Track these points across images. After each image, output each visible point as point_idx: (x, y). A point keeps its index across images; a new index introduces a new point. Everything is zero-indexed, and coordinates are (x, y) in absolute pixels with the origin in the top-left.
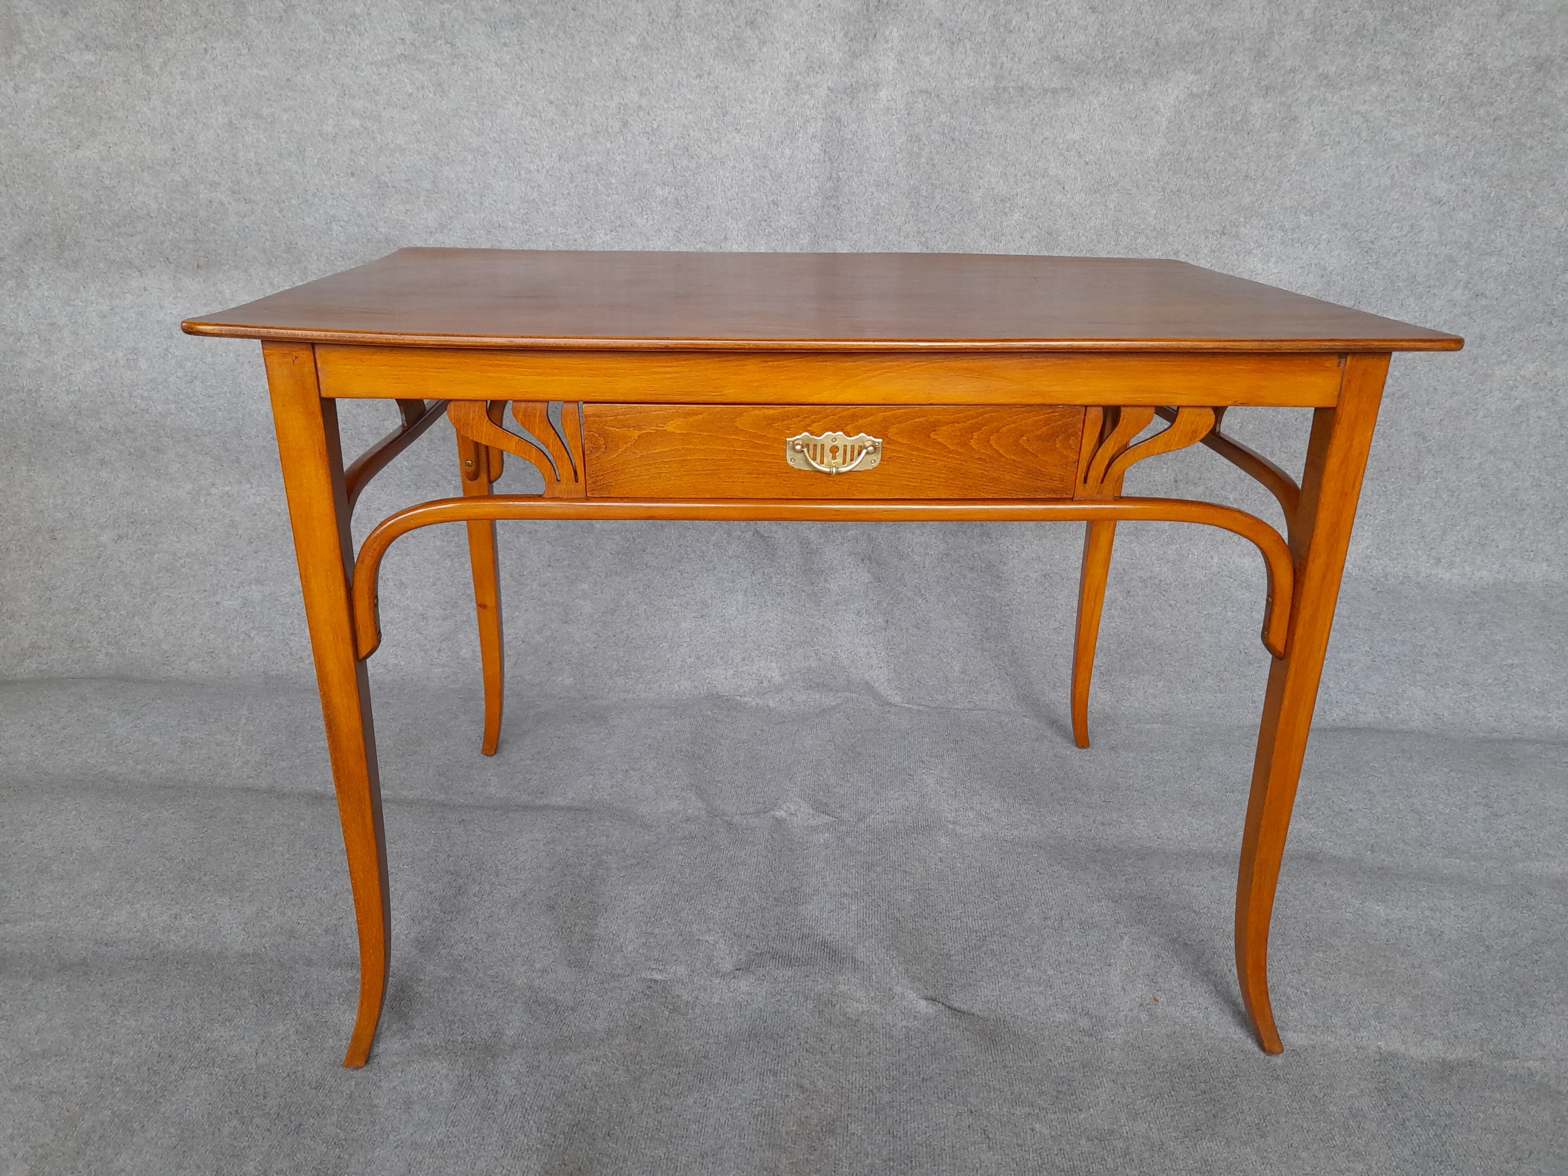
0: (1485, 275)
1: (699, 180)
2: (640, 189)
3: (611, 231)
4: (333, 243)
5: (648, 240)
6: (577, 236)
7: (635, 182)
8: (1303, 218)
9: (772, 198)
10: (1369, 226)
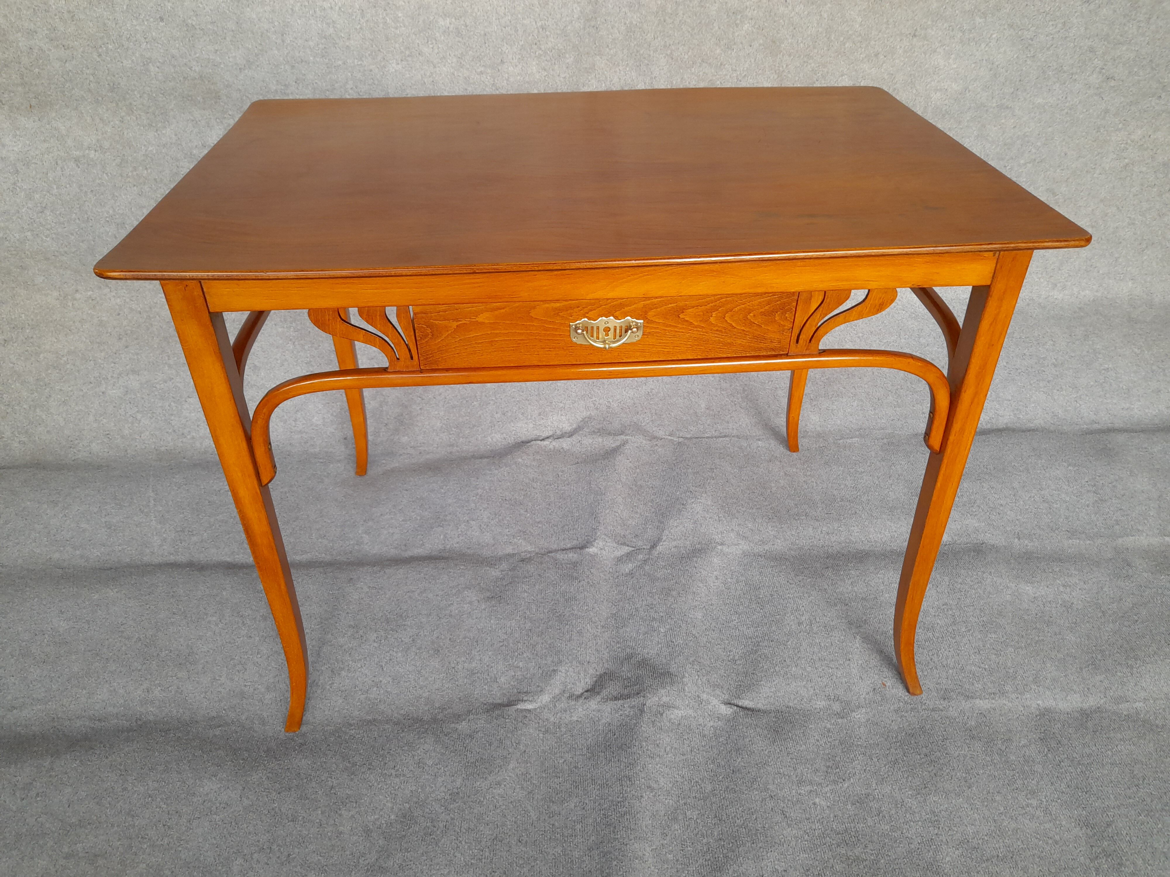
0: (1117, 62)
1: (476, 10)
2: (424, 21)
3: (402, 60)
4: (153, 82)
5: (435, 67)
6: (372, 67)
7: (419, 15)
8: (978, 20)
9: (539, 24)
10: (1030, 26)
